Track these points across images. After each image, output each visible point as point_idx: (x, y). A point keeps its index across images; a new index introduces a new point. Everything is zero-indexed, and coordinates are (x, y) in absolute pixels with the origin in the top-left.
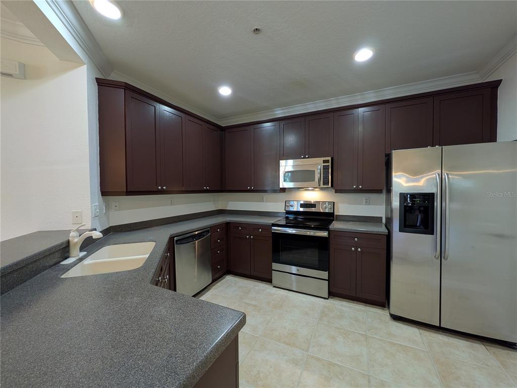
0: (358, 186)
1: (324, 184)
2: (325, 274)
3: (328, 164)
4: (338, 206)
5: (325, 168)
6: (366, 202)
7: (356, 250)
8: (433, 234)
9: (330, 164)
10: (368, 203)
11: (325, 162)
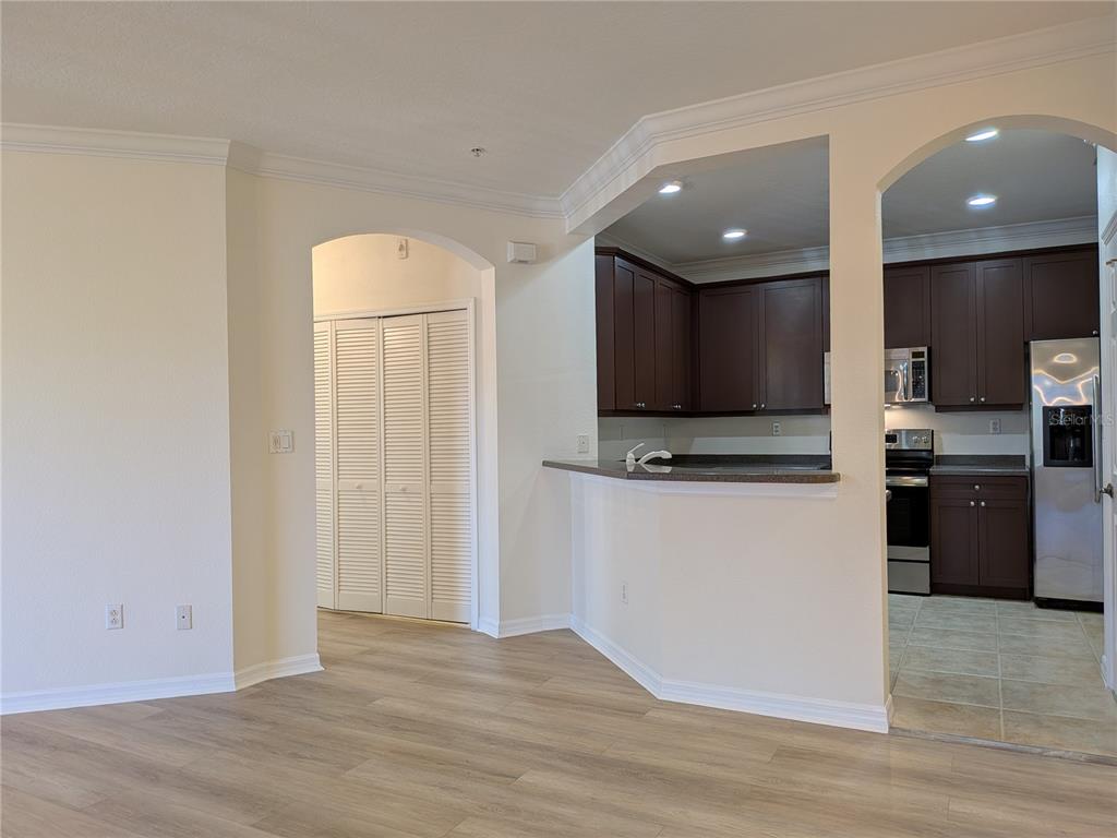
0: (977, 399)
1: (915, 395)
2: (923, 553)
3: (921, 359)
4: (940, 439)
5: (917, 368)
6: (995, 429)
7: (978, 504)
8: (1091, 466)
9: (925, 359)
10: (998, 430)
11: (915, 355)
